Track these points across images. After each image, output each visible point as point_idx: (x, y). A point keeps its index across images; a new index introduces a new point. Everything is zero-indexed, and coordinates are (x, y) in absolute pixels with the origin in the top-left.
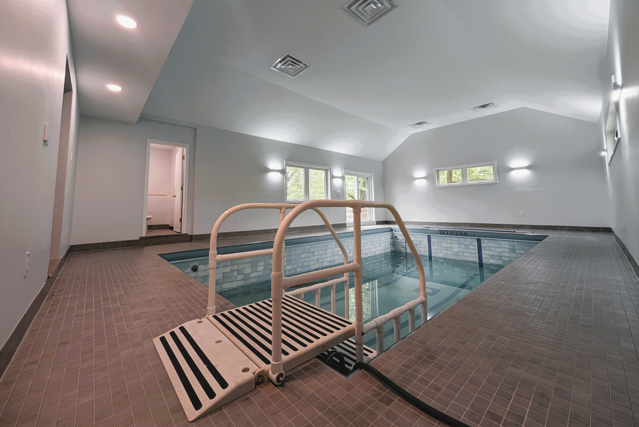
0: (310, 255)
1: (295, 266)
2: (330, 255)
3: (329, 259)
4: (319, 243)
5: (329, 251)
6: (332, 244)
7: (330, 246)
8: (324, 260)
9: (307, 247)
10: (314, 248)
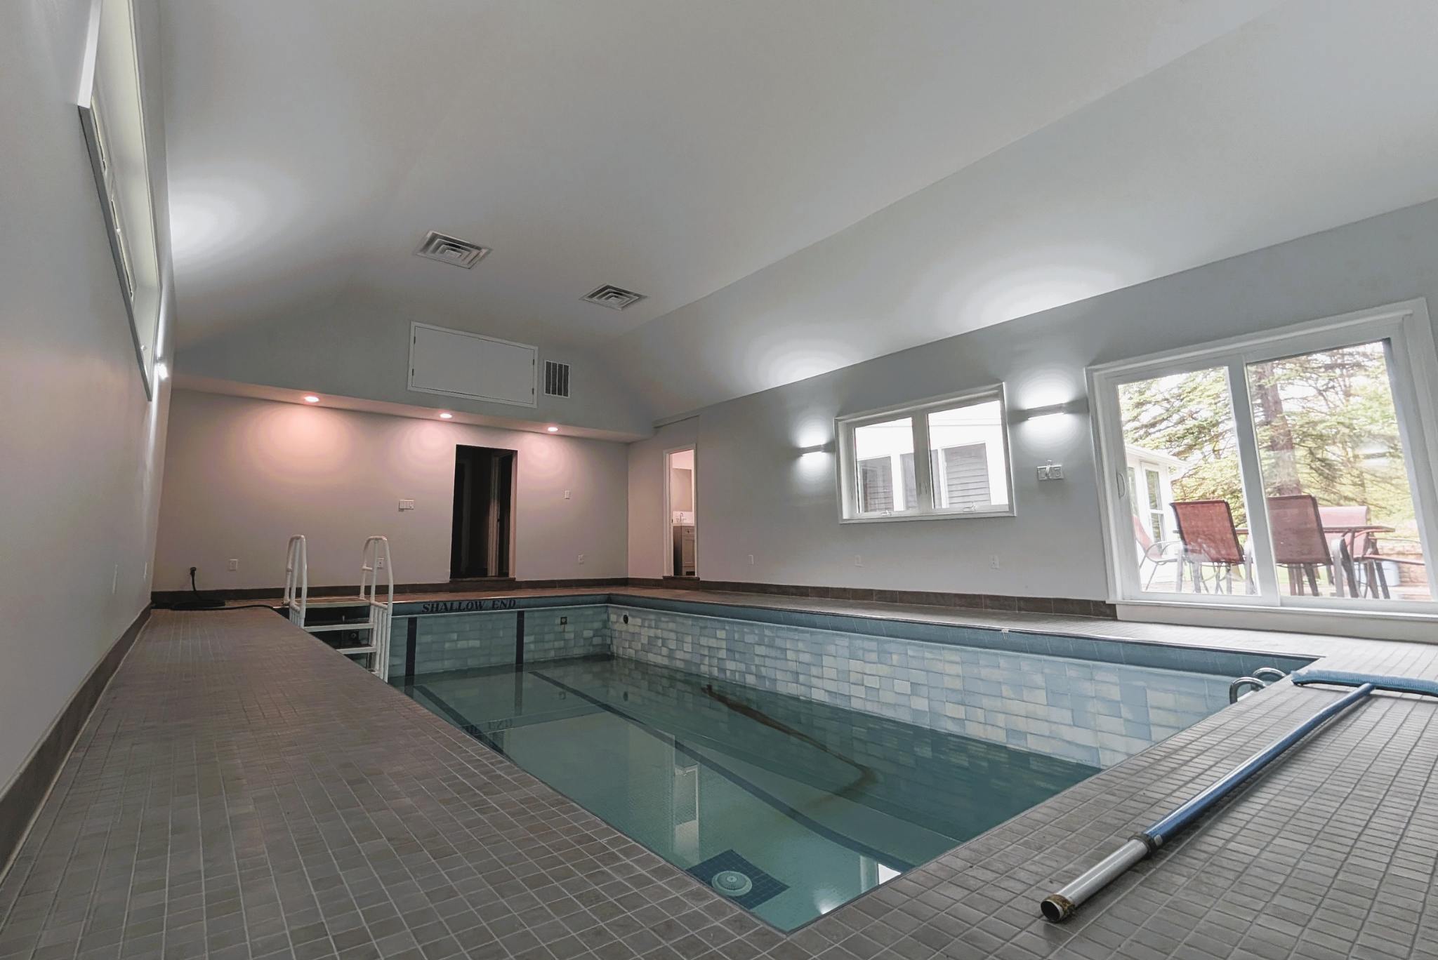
0: (773, 653)
1: (742, 667)
2: (833, 674)
3: (832, 686)
4: (796, 630)
5: (827, 660)
6: (837, 642)
7: (831, 649)
8: (815, 681)
9: (767, 632)
10: (786, 639)
